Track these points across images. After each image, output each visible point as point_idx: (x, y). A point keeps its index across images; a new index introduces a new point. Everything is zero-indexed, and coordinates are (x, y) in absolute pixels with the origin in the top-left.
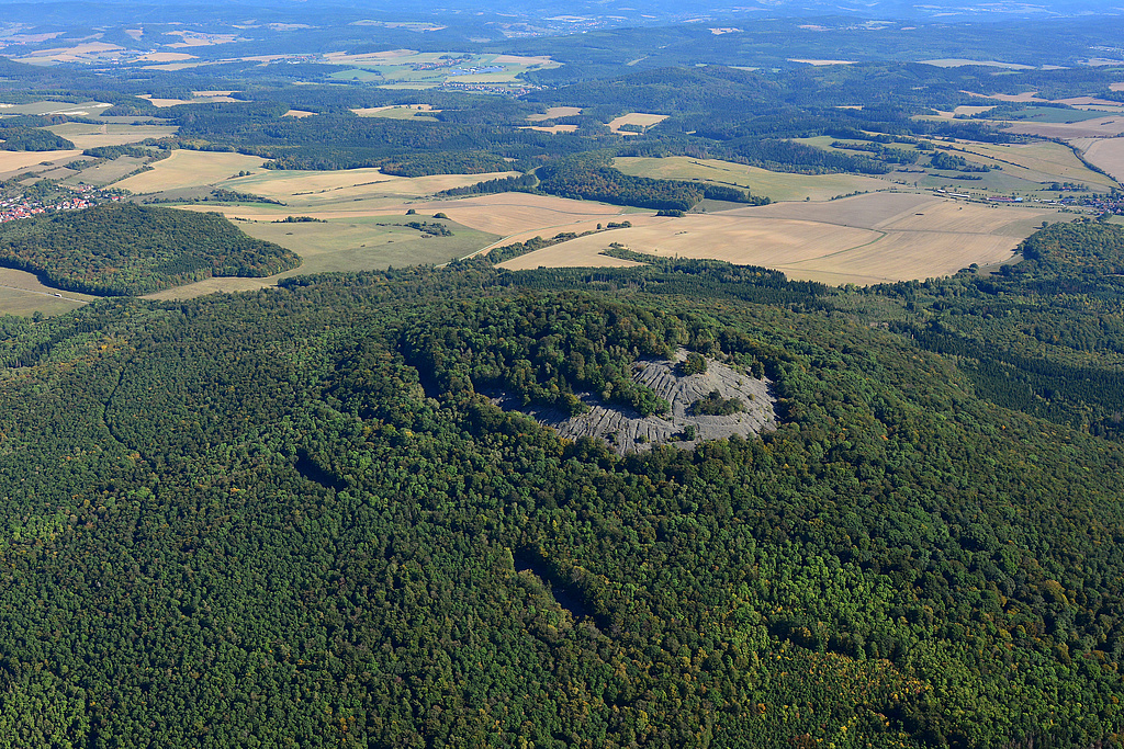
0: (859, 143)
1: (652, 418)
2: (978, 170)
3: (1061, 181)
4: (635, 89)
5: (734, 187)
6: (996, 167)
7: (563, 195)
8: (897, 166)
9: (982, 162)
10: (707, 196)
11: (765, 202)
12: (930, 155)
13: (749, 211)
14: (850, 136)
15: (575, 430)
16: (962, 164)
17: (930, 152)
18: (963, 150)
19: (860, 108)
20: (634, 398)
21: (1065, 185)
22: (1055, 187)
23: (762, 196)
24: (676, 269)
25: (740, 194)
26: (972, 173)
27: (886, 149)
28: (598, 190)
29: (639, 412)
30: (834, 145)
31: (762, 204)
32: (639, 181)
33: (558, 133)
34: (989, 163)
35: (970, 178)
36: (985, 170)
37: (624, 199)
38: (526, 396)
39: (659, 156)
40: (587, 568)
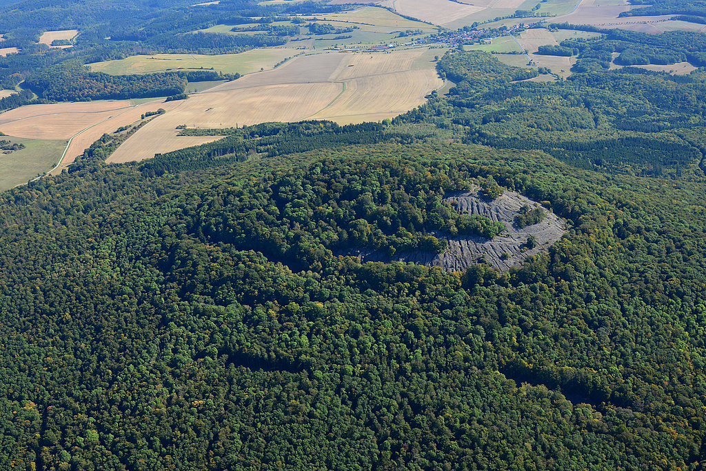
0: (252, 25)
1: (496, 238)
2: (345, 31)
3: (404, 30)
4: (32, 14)
5: (202, 70)
6: (355, 28)
7: (72, 99)
8: (288, 38)
9: (344, 26)
10: (190, 80)
11: (237, 76)
12: (306, 26)
13: (225, 86)
14: (241, 22)
15: (449, 264)
16: (333, 29)
17: (305, 24)
18: (325, 20)
19: (217, 3)
20: (478, 227)
21: (407, 32)
22: (402, 35)
23: (232, 73)
24: (252, 134)
25: (215, 74)
26: (344, 34)
27: (275, 27)
28: (99, 91)
29: (487, 236)
30: (234, 30)
31: (235, 79)
32: (130, 78)
33: (8, 55)
34: (349, 26)
35: (344, 38)
36: (349, 30)
37: (127, 93)
38: (392, 247)
39: (120, 58)
40: (569, 366)
